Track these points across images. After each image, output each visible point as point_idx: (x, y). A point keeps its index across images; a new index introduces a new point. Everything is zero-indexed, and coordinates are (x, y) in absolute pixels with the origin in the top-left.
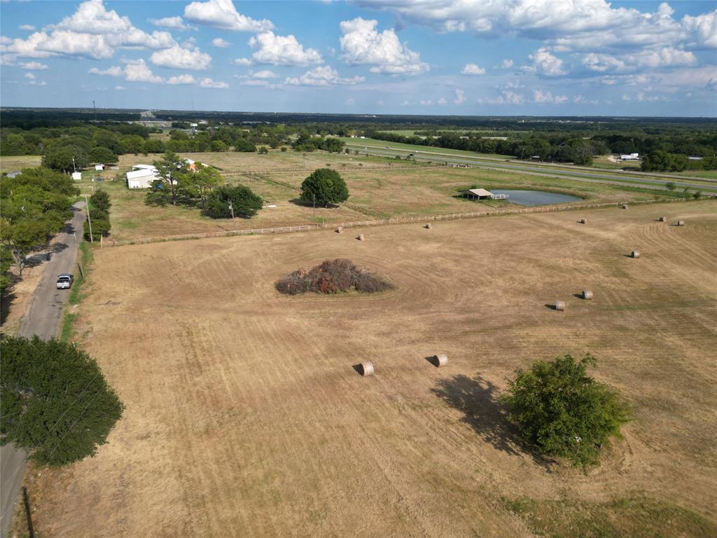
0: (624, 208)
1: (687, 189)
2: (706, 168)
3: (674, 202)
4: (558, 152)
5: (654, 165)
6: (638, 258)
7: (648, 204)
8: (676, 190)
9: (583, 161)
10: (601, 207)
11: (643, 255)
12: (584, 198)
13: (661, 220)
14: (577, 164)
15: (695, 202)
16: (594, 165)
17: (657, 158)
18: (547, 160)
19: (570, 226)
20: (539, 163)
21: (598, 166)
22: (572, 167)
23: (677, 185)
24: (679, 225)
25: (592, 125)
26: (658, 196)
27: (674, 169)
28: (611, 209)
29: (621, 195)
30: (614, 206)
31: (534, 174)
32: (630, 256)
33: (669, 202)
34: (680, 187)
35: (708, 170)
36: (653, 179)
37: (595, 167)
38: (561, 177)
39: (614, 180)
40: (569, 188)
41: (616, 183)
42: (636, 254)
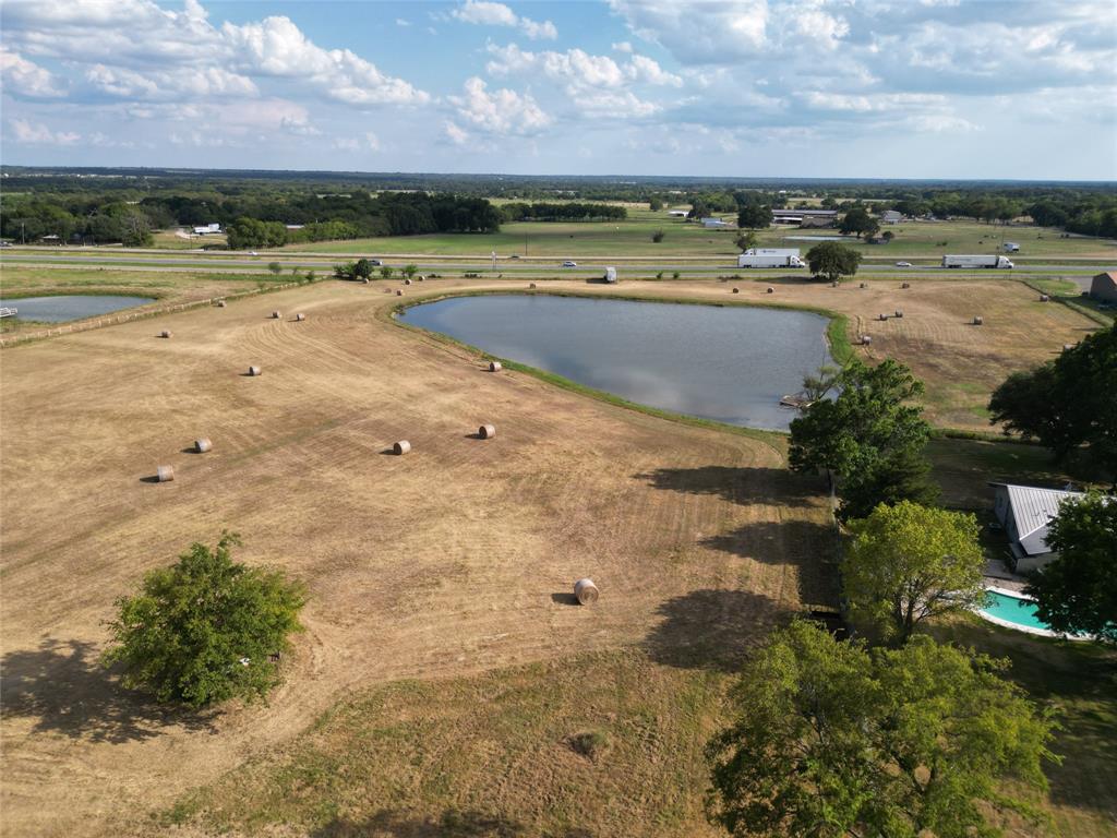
0: (221, 305)
1: (295, 269)
2: (312, 239)
3: (285, 289)
4: (89, 227)
5: (246, 240)
6: (260, 374)
7: (252, 295)
8: (283, 273)
9: (137, 241)
10: (187, 309)
11: (266, 368)
12: (156, 299)
13: (275, 316)
14: (127, 245)
15: (311, 286)
16: (157, 245)
17: (246, 230)
18: (72, 242)
19: (148, 345)
20: (61, 248)
21: (163, 245)
22: (123, 250)
23: (283, 266)
24: (299, 319)
25: (135, 181)
26: (262, 283)
27: (273, 244)
28: (203, 309)
29: (211, 287)
30: (205, 305)
31: (57, 266)
32: (247, 375)
33: (279, 290)
34: (287, 268)
35: (314, 242)
36: (248, 261)
37: (160, 248)
38: (108, 268)
39: (195, 266)
40: (127, 284)
41: (199, 270)
42: (256, 370)
